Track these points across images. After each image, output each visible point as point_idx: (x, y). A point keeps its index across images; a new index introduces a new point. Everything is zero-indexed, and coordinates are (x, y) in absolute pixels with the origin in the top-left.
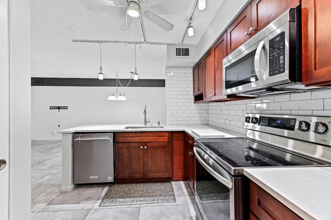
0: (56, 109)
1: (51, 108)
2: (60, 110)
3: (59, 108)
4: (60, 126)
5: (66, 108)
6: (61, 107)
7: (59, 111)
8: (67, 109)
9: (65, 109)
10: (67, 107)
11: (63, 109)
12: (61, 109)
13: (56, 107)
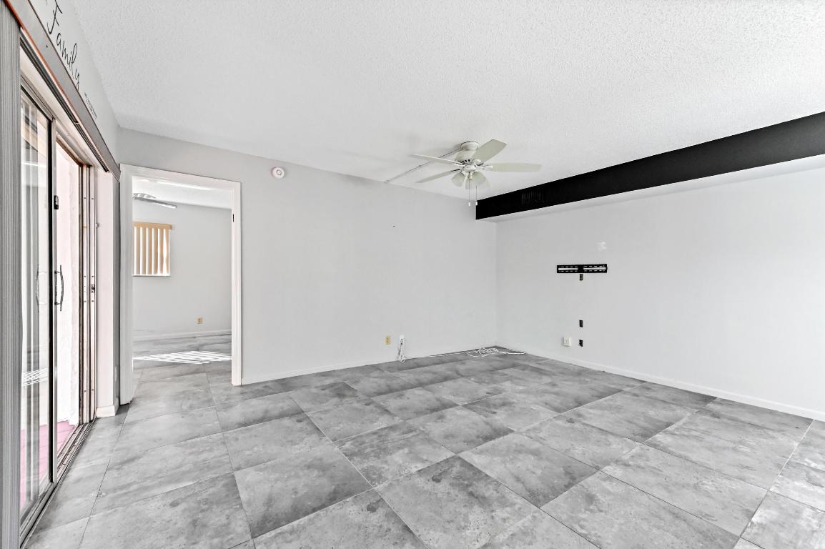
0: (574, 272)
1: (560, 269)
2: (585, 275)
3: (581, 269)
4: (584, 324)
5: (602, 269)
6: (588, 266)
7: (581, 278)
8: (606, 271)
9: (598, 271)
10: (606, 265)
11: (593, 271)
12: (588, 272)
13: (574, 266)
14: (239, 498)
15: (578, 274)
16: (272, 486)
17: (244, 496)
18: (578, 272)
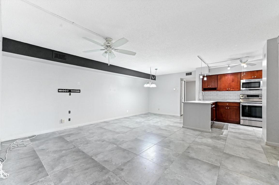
0: (67, 92)
1: (59, 91)
2: (71, 93)
3: (70, 91)
4: (71, 112)
6: (73, 90)
7: (70, 95)
8: (80, 92)
9: (77, 92)
10: (80, 90)
11: (75, 92)
12: (73, 92)
13: (67, 90)
14: (218, 179)
15: (69, 93)
16: (204, 173)
17: (216, 178)
18: (69, 92)
